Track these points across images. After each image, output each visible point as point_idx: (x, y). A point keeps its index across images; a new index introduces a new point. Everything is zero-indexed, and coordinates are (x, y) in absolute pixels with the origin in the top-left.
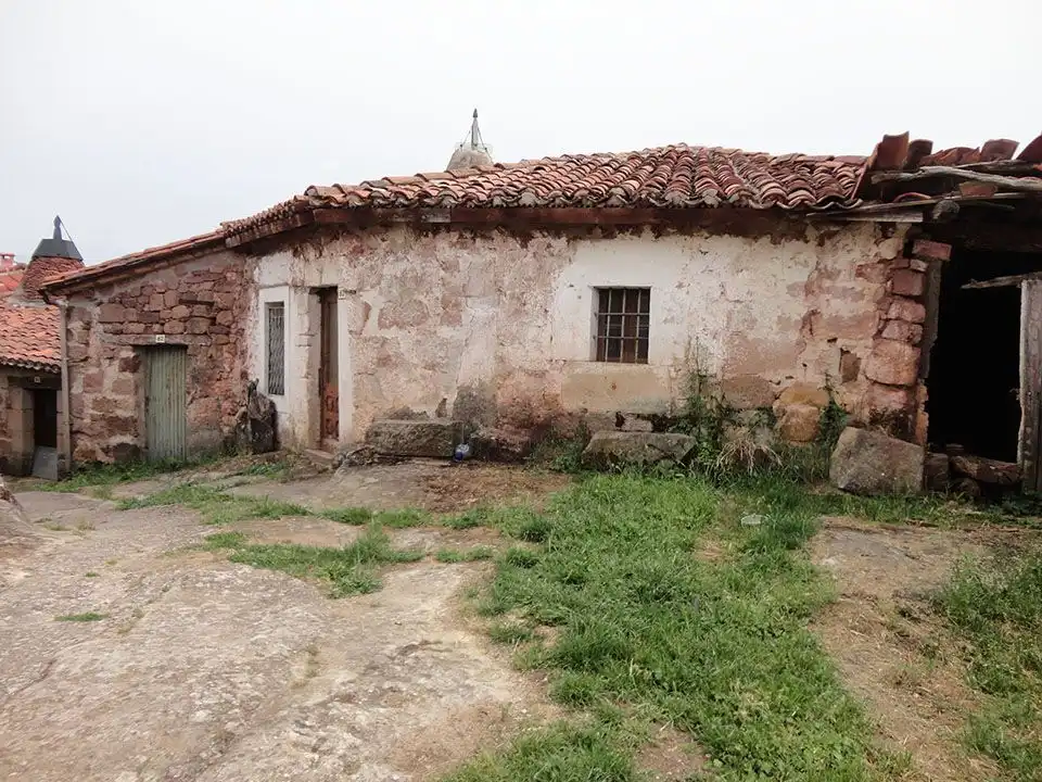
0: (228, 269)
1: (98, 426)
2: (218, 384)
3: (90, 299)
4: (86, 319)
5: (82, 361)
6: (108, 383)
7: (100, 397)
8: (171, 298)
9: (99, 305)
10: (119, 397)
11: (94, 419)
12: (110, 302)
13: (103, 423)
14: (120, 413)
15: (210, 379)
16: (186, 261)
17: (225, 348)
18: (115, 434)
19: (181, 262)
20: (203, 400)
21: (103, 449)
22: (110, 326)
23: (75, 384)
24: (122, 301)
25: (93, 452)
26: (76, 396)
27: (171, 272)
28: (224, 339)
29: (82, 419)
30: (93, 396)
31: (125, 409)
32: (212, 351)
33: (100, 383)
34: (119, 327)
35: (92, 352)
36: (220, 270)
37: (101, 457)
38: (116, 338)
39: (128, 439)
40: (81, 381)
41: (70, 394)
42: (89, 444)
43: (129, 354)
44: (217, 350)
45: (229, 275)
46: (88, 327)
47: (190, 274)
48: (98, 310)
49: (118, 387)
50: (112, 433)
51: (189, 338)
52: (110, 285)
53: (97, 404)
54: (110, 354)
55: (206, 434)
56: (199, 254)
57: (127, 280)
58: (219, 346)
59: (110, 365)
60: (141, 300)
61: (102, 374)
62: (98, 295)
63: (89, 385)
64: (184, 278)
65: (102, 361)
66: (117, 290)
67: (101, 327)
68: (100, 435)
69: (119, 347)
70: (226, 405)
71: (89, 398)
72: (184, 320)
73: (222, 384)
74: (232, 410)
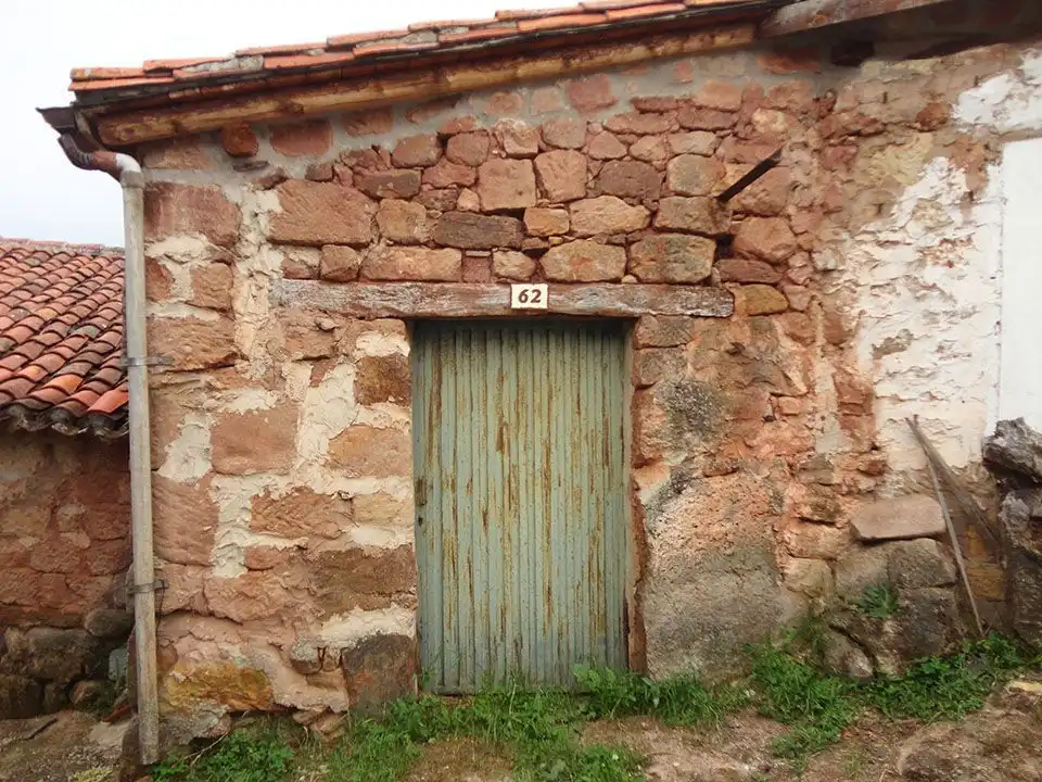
0: (753, 99)
1: (274, 587)
2: (767, 431)
3: (242, 161)
4: (223, 230)
5: (215, 367)
6: (312, 439)
7: (281, 486)
8: (564, 173)
9: (270, 184)
10: (363, 486)
11: (257, 565)
12: (313, 177)
13: (297, 576)
14: (365, 537)
15: (740, 415)
16: (612, 68)
17: (779, 324)
18: (342, 610)
19: (590, 71)
20: (717, 483)
21: (299, 667)
22: (311, 257)
23: (174, 450)
24: (363, 177)
25: (255, 677)
26: (184, 490)
27: (554, 98)
28: (770, 298)
29: (206, 566)
30: (253, 486)
31: (388, 522)
32: (739, 332)
33: (284, 444)
34: (353, 258)
35: (247, 337)
36: (731, 101)
37: (289, 690)
38: (338, 295)
39: (394, 621)
40: (203, 439)
41: (156, 484)
42: (235, 651)
43: (391, 343)
44: (755, 329)
45: (760, 117)
46: (227, 250)
47: (624, 108)
48: (271, 200)
49: (350, 452)
50: (332, 606)
51: (643, 293)
52: (315, 126)
53: (267, 511)
54: (321, 346)
55: (725, 587)
56: (671, 46)
57: (381, 113)
58: (759, 318)
59: (315, 382)
60: (444, 175)
61: (289, 412)
62: (265, 151)
63: (232, 451)
64: (605, 117)
65: (287, 368)
66: (340, 145)
67: (274, 259)
68: (282, 616)
69: (356, 325)
70: (794, 492)
71: (235, 496)
72: (624, 240)
73: (786, 431)
74: (817, 507)
